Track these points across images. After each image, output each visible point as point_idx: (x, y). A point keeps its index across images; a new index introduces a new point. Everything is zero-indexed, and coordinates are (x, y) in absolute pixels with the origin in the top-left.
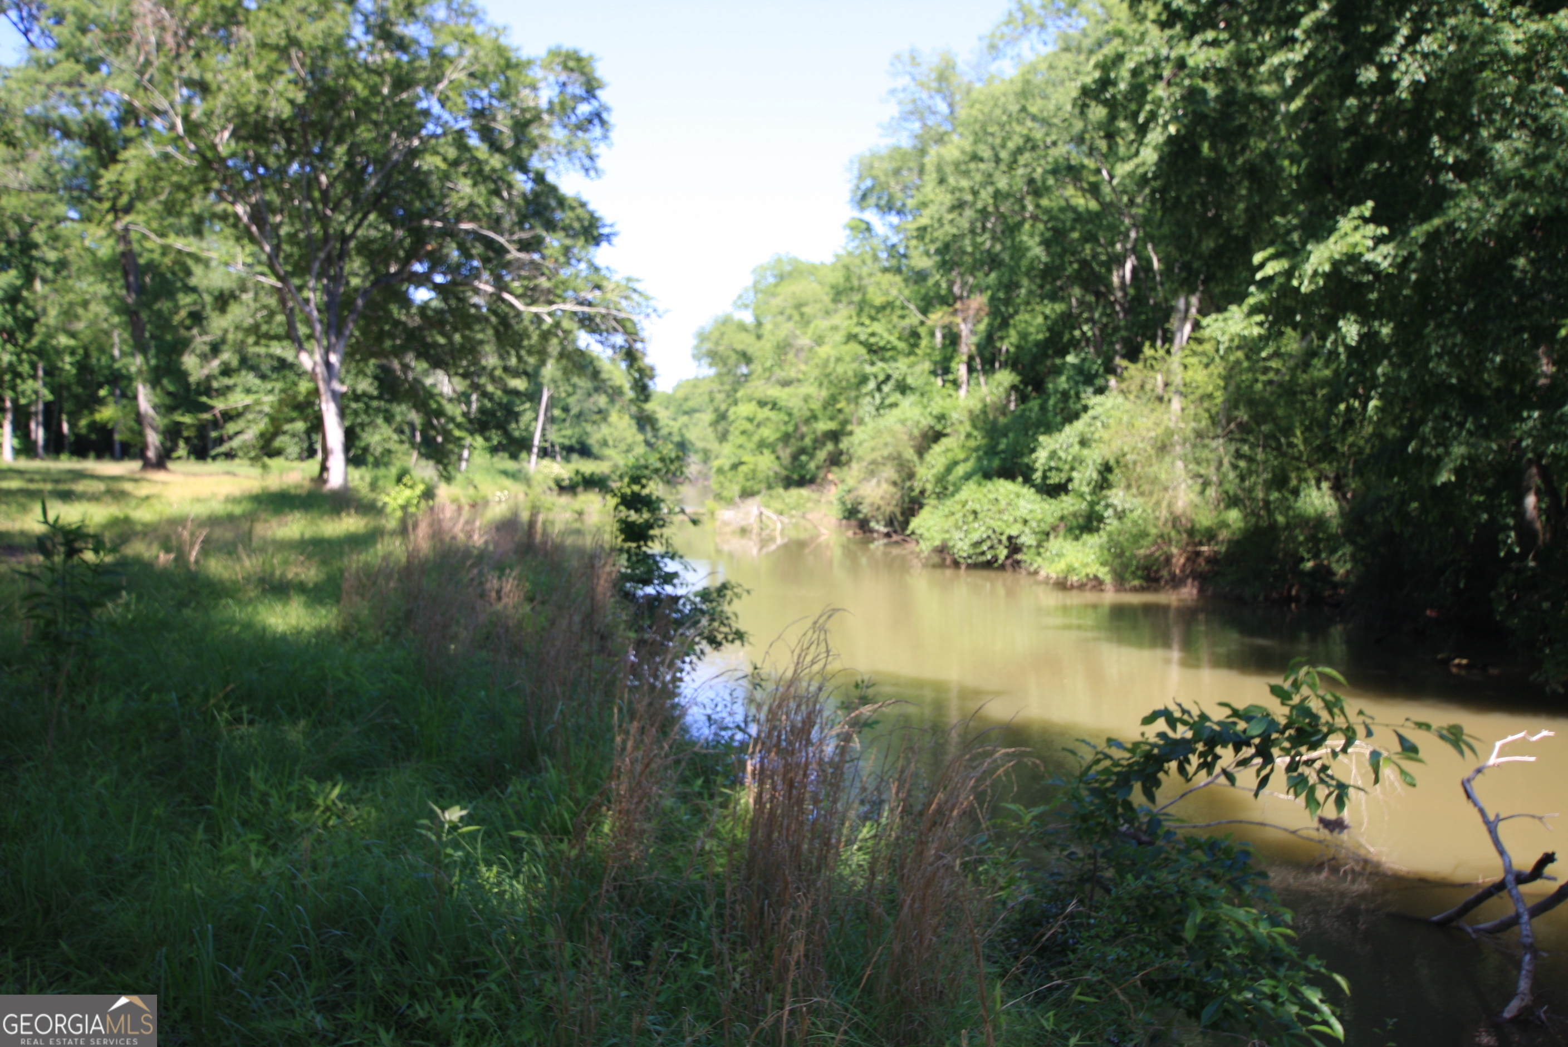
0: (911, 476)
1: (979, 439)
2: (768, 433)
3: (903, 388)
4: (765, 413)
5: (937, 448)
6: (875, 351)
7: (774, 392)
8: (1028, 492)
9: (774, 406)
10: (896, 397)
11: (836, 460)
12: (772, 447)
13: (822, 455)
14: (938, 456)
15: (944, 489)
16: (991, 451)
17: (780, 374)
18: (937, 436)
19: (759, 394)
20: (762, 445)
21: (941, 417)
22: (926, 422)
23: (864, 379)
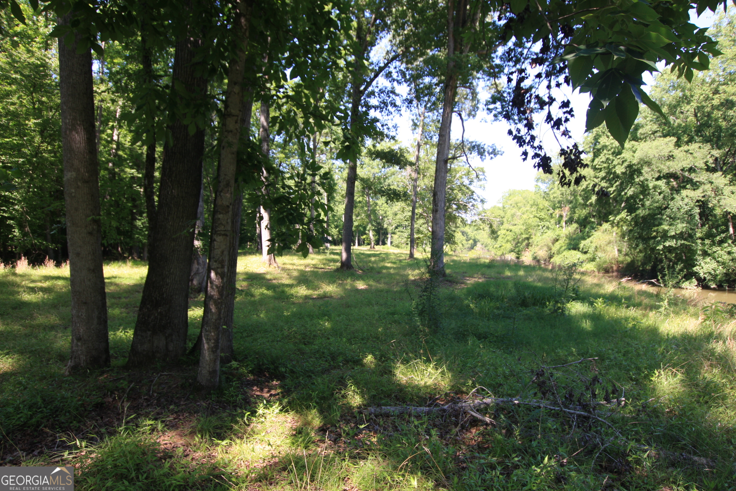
0: (551, 249)
1: (567, 241)
2: (509, 238)
3: (548, 228)
4: (508, 233)
5: (557, 243)
6: (541, 219)
7: (511, 227)
8: (579, 253)
9: (511, 231)
10: (546, 230)
11: (528, 245)
12: (510, 242)
13: (524, 244)
14: (557, 245)
15: (559, 252)
16: (570, 244)
17: (512, 223)
18: (557, 240)
19: (507, 228)
20: (508, 241)
21: (558, 236)
22: (554, 237)
23: (539, 226)
